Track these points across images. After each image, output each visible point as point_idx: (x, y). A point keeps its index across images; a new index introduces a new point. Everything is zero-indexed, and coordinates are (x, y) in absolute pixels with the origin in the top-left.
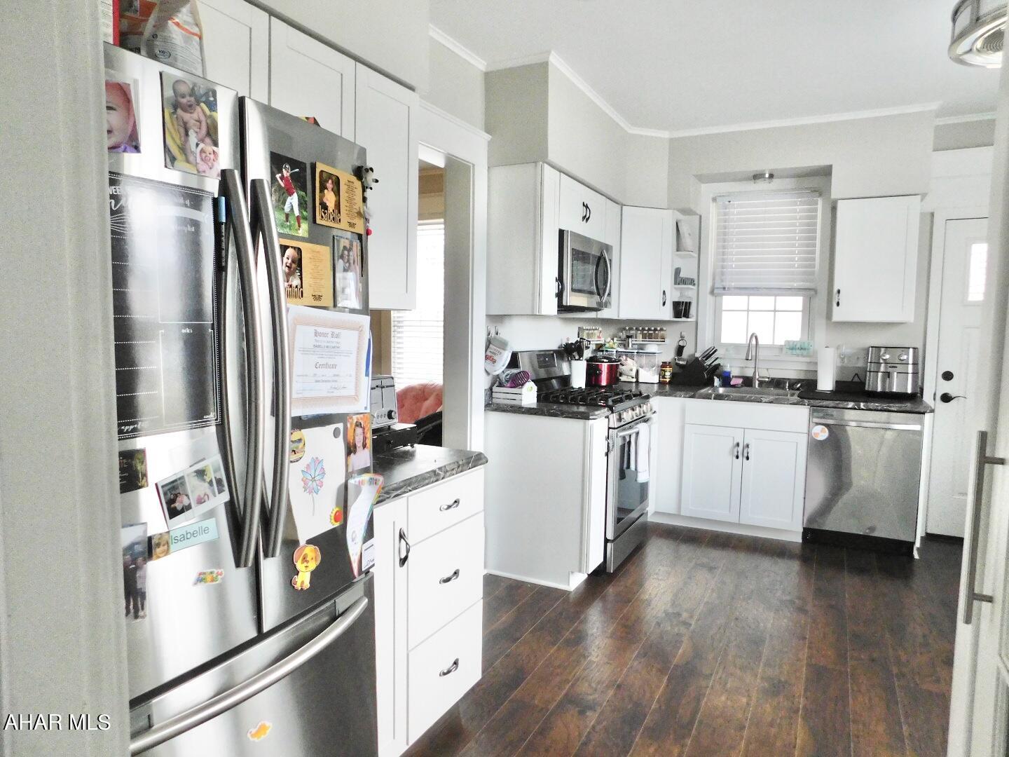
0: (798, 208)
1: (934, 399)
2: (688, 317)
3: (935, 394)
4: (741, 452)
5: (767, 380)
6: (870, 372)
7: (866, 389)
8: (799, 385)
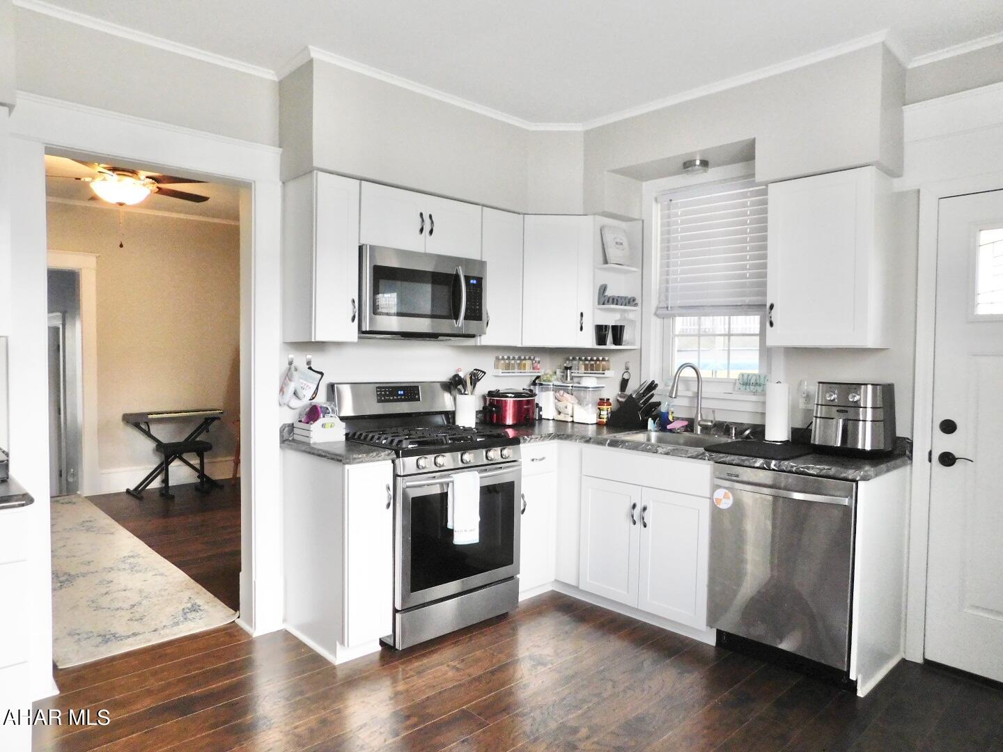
0: (749, 201)
1: (930, 461)
2: (620, 344)
3: (930, 453)
4: (638, 515)
5: (710, 424)
6: (816, 417)
7: (812, 442)
8: (748, 432)
